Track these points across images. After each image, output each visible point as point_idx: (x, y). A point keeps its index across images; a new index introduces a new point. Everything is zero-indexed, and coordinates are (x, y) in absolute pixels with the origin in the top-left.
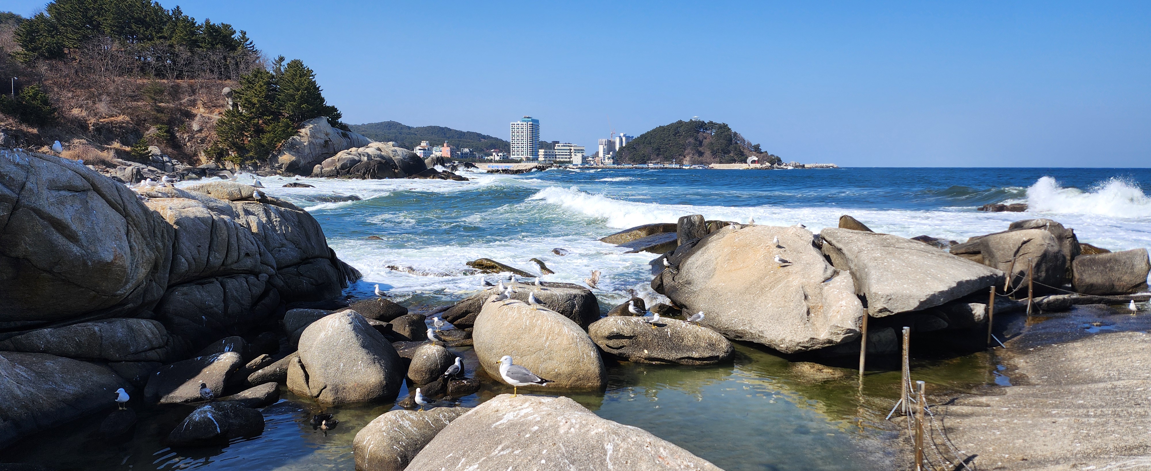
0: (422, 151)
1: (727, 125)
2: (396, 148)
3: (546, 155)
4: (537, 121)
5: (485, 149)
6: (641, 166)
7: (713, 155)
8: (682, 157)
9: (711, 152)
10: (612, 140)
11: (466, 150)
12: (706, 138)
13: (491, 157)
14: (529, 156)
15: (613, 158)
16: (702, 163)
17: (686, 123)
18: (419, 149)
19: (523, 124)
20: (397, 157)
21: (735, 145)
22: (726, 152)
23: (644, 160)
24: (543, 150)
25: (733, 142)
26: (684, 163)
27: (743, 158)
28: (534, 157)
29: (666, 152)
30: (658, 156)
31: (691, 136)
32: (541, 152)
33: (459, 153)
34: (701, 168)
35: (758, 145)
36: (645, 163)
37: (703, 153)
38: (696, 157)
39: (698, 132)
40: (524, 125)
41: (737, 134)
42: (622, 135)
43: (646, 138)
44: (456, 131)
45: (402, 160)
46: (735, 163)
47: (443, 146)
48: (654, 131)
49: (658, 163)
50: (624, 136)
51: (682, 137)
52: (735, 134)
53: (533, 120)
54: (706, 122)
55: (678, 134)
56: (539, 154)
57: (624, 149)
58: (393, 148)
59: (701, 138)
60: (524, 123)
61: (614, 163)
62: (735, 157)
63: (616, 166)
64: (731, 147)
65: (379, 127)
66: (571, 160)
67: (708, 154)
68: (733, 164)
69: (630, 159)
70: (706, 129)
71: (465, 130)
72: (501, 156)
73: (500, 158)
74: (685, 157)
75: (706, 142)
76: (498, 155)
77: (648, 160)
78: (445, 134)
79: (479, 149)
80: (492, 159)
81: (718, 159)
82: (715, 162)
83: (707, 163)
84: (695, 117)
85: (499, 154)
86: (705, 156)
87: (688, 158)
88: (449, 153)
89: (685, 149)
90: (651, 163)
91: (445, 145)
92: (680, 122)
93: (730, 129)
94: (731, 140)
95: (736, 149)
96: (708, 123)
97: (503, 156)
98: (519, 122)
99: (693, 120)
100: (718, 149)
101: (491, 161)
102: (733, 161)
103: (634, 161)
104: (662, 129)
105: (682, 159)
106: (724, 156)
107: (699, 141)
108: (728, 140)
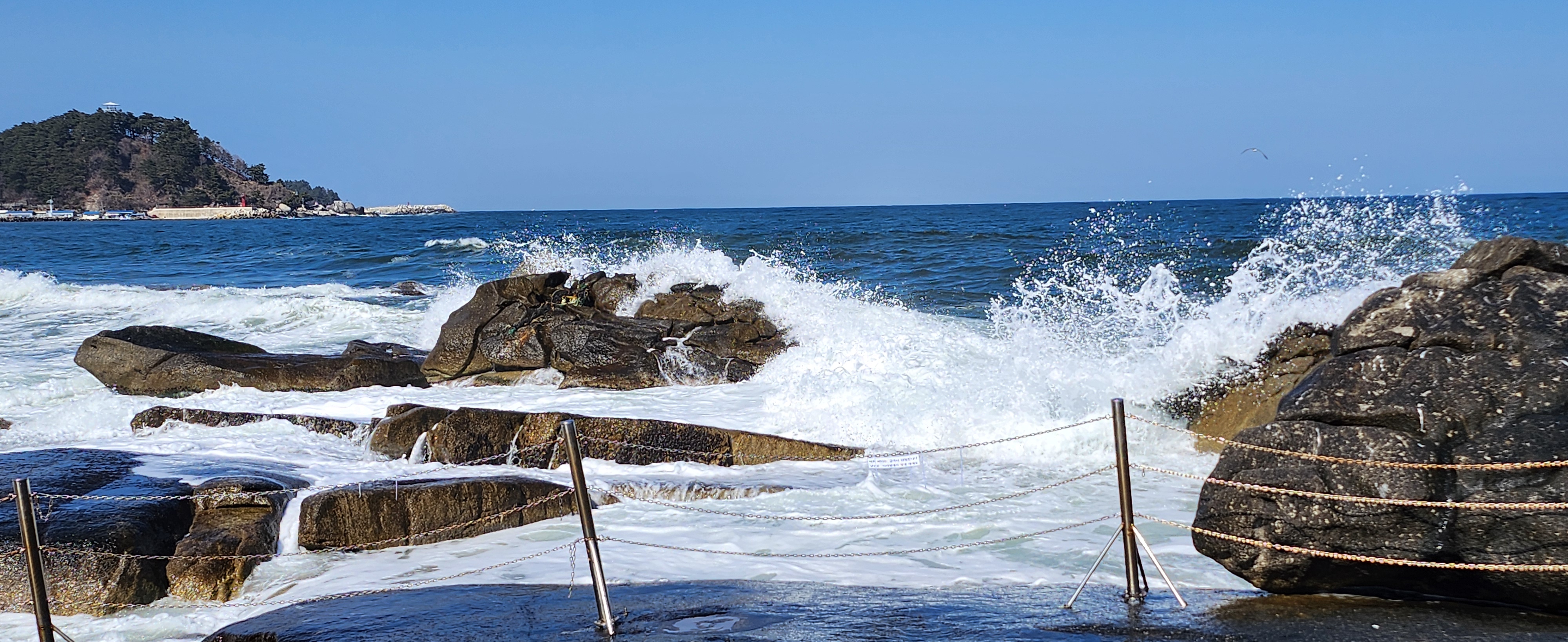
1: (187, 123)
7: (156, 189)
8: (83, 194)
9: (152, 183)
12: (138, 152)
16: (130, 208)
17: (87, 116)
21: (206, 166)
22: (186, 182)
25: (203, 160)
26: (88, 207)
27: (225, 194)
29: (41, 182)
30: (18, 192)
31: (101, 147)
34: (127, 217)
35: (261, 167)
38: (116, 193)
39: (118, 138)
41: (210, 142)
46: (208, 205)
49: (22, 207)
51: (79, 147)
52: (206, 141)
54: (136, 115)
55: (69, 143)
59: (125, 151)
62: (208, 192)
64: (197, 172)
67: (144, 185)
68: (205, 208)
70: (138, 131)
74: (88, 194)
75: (138, 160)
81: (168, 198)
82: (161, 205)
83: (142, 206)
84: (109, 105)
86: (136, 191)
87: (96, 196)
89: (88, 176)
92: (74, 114)
93: (193, 131)
94: (197, 157)
96: (141, 117)
99: (105, 110)
100: (168, 176)
102: (204, 201)
104: (28, 129)
105: (82, 198)
106: (183, 192)
107: (123, 157)
108: (191, 156)
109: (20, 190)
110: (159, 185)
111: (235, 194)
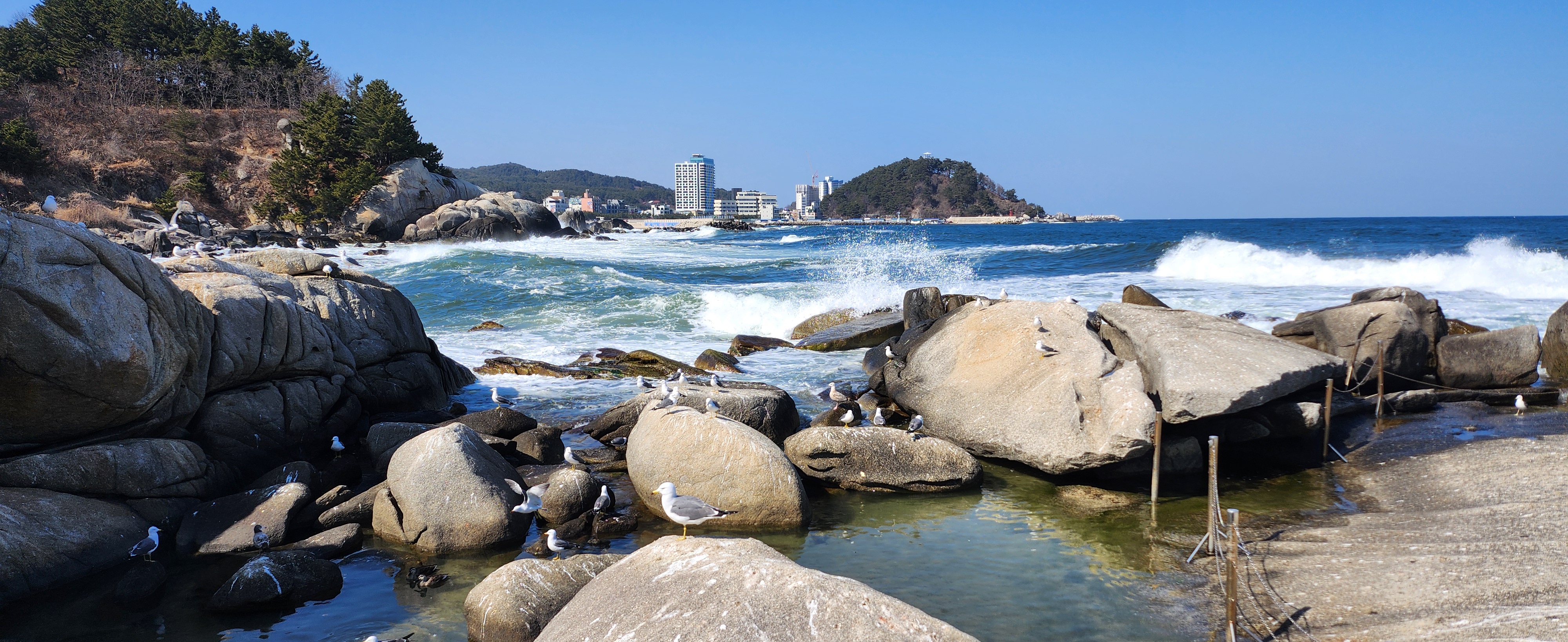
0: (555, 204)
1: (970, 164)
2: (518, 200)
3: (724, 207)
4: (711, 161)
5: (640, 200)
6: (854, 221)
7: (952, 205)
8: (910, 209)
9: (949, 201)
10: (814, 186)
11: (615, 202)
12: (941, 182)
13: (649, 211)
14: (700, 209)
15: (815, 211)
16: (936, 217)
17: (914, 161)
18: (550, 202)
19: (692, 166)
20: (520, 213)
21: (981, 191)
22: (969, 200)
23: (858, 212)
24: (720, 201)
25: (979, 187)
26: (913, 216)
27: (992, 208)
28: (707, 210)
29: (888, 201)
30: (876, 207)
31: (921, 180)
32: (718, 203)
33: (605, 205)
34: (935, 223)
35: (1013, 191)
36: (859, 217)
37: (938, 202)
38: (929, 208)
39: (931, 174)
40: (694, 167)
41: (984, 176)
42: (827, 179)
43: (860, 183)
44: (600, 176)
45: (526, 216)
46: (981, 215)
47: (583, 197)
48: (871, 172)
49: (877, 216)
50: (831, 180)
51: (909, 181)
52: (982, 176)
53: (705, 160)
54: (941, 160)
55: (904, 178)
56: (715, 205)
57: (831, 198)
58: (514, 200)
59: (934, 182)
60: (694, 164)
61: (816, 218)
62: (982, 208)
63: (819, 221)
64: (976, 194)
65: (494, 171)
66: (759, 213)
67: (944, 203)
68: (979, 217)
69: (839, 212)
70: (942, 170)
71: (612, 175)
72: (662, 209)
73: (662, 212)
74: (913, 208)
75: (942, 187)
76: (658, 209)
77: (863, 213)
78: (585, 180)
79: (632, 201)
80: (650, 214)
81: (958, 211)
82: (954, 215)
83: (943, 215)
84: (927, 154)
85: (660, 207)
86: (940, 207)
87: (917, 210)
88: (591, 207)
89: (913, 198)
90: (867, 217)
91: (586, 195)
92: (906, 160)
93: (974, 169)
94: (976, 185)
95: (982, 196)
96: (944, 161)
97: (666, 209)
98: (686, 163)
99: (924, 157)
100: (959, 197)
101: (648, 217)
102: (979, 213)
103: (845, 214)
104: (881, 170)
105: (910, 211)
106: (967, 207)
107: (933, 186)
108: (972, 185)
109: (877, 206)
110: (953, 203)
111: (997, 208)
